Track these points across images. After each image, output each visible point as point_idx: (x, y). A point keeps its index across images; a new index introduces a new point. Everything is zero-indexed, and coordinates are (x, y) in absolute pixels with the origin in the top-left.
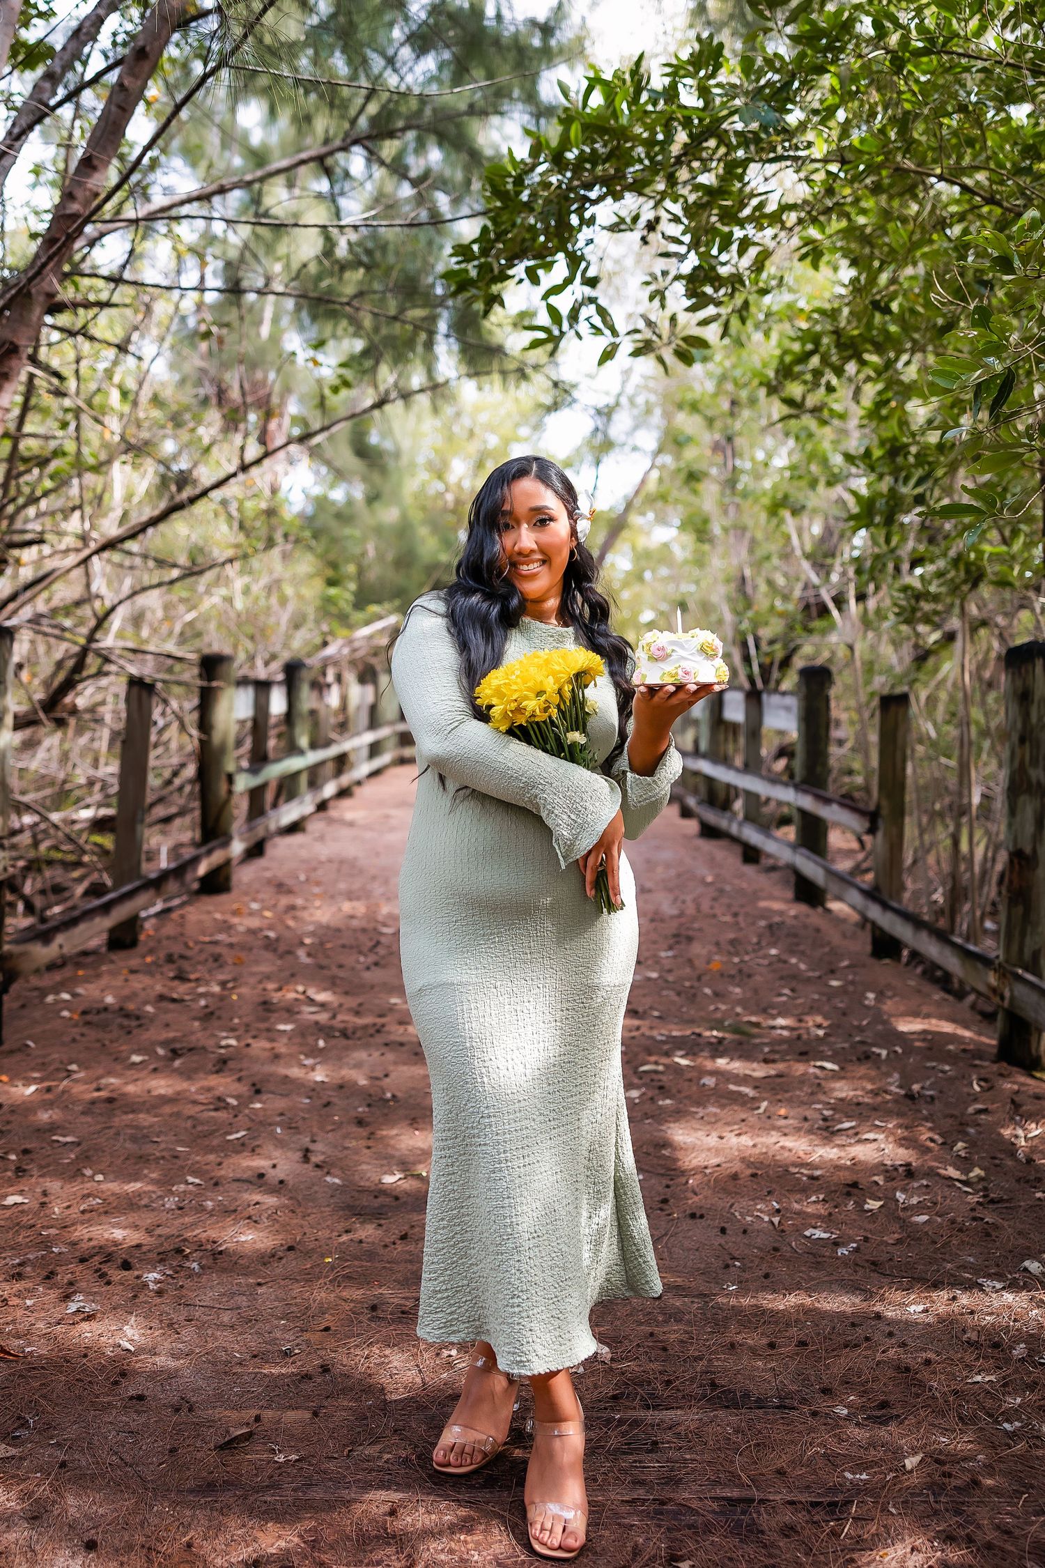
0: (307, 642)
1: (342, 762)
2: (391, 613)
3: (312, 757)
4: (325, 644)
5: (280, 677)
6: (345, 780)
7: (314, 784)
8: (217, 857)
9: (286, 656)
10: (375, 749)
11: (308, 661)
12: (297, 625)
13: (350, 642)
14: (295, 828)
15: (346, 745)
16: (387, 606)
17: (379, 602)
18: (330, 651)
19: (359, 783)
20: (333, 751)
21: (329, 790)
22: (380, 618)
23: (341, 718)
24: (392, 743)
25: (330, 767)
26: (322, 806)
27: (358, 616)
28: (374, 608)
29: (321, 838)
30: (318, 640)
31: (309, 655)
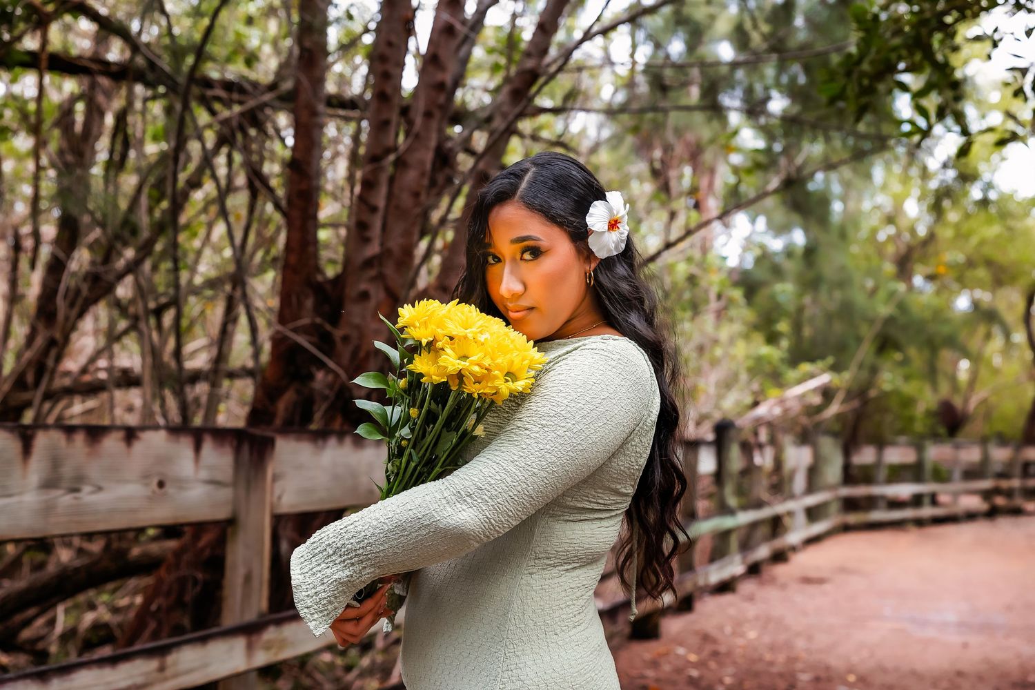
0: (738, 403)
1: (776, 525)
2: (824, 371)
3: (744, 518)
4: (756, 404)
5: (710, 437)
6: (779, 543)
7: (746, 546)
8: (648, 605)
9: (717, 416)
10: (813, 514)
11: (739, 422)
12: (728, 384)
13: (782, 401)
14: (725, 587)
15: (780, 508)
16: (820, 364)
17: (812, 360)
18: (762, 411)
19: (794, 549)
20: (765, 513)
21: (763, 552)
22: (812, 376)
23: (775, 479)
24: (834, 508)
25: (763, 531)
26: (754, 570)
27: (791, 374)
28: (806, 367)
29: (751, 598)
30: (749, 400)
31: (740, 414)
